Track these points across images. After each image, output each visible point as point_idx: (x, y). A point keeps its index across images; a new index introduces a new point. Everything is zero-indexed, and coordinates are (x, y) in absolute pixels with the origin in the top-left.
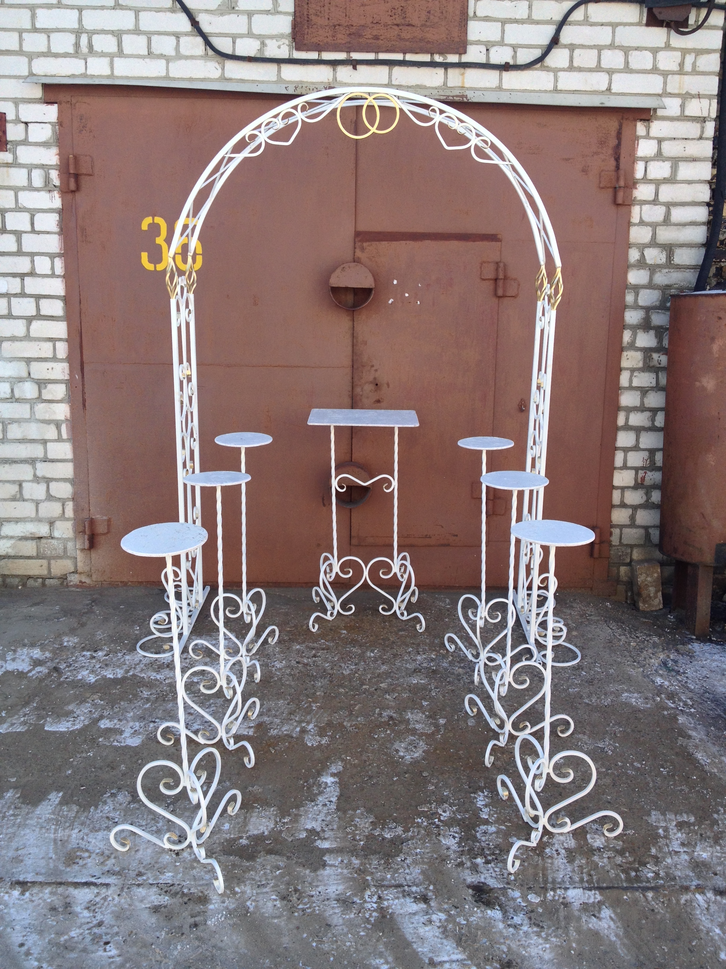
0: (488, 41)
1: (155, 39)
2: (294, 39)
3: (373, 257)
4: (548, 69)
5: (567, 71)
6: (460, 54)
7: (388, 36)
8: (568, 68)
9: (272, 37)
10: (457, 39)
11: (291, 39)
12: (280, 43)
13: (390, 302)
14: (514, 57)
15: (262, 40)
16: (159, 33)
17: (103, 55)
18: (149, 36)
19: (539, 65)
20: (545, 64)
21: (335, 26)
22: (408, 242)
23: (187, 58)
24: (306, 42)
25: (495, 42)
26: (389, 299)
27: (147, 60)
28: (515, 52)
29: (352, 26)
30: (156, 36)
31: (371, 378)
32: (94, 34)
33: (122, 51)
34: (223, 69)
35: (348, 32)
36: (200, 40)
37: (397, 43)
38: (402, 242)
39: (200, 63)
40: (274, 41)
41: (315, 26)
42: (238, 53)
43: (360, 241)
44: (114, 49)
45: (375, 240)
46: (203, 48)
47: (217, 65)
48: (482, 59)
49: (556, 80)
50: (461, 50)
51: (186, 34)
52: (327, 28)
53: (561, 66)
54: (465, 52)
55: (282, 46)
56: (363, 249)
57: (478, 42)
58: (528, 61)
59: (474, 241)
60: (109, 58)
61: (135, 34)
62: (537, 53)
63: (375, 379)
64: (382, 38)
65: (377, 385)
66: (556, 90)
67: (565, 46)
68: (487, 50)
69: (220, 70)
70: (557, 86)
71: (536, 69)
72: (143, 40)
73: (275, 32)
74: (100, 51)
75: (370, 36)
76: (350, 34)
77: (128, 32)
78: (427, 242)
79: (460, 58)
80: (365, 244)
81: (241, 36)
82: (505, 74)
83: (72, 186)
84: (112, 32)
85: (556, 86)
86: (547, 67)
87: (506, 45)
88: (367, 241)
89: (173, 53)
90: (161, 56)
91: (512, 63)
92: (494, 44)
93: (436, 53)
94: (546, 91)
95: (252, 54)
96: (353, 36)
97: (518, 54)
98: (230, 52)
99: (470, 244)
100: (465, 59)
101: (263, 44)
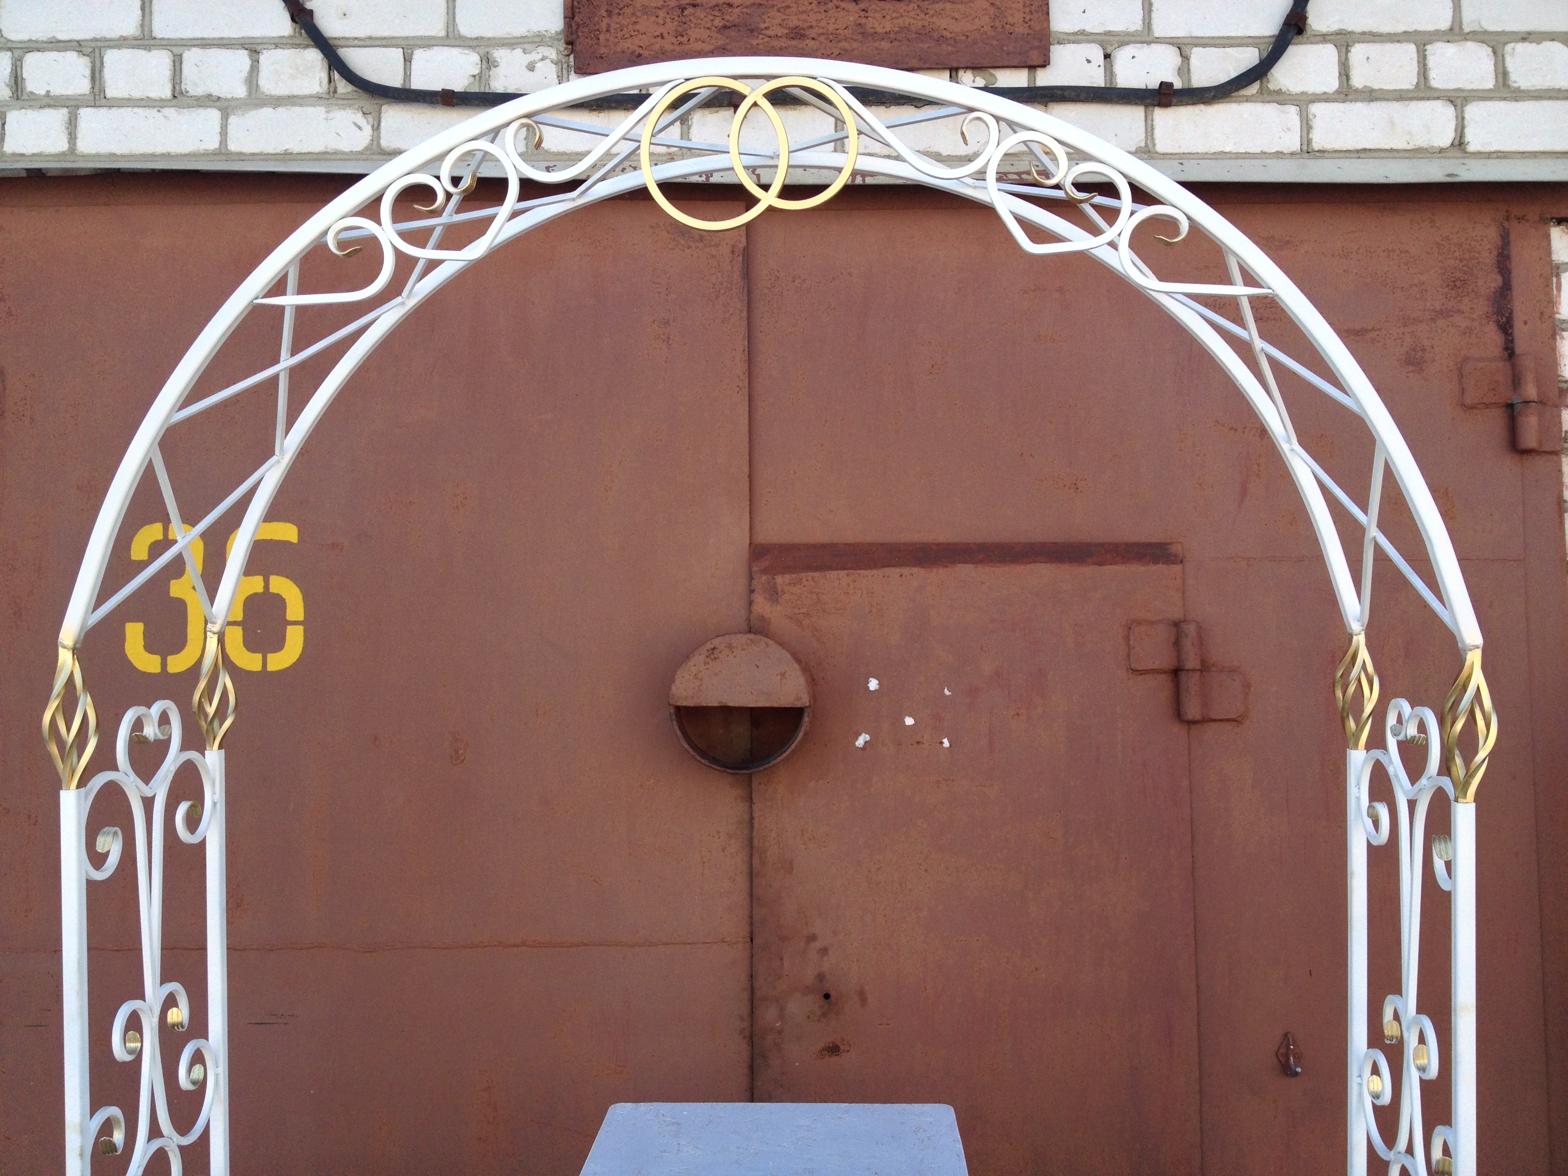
0: (1109, 33)
1: (191, 56)
2: (569, 43)
3: (807, 615)
4: (1281, 98)
5: (1335, 100)
6: (1032, 68)
7: (831, 28)
8: (1337, 92)
9: (511, 43)
10: (1020, 30)
11: (562, 46)
12: (535, 56)
13: (860, 742)
14: (1184, 69)
15: (483, 51)
16: (205, 44)
17: (50, 102)
18: (177, 50)
19: (1254, 88)
20: (1271, 86)
21: (683, 9)
22: (906, 571)
23: (277, 102)
24: (603, 50)
25: (1127, 34)
26: (857, 735)
27: (170, 112)
28: (1185, 58)
29: (730, 5)
30: (194, 49)
31: (809, 975)
32: (30, 50)
33: (102, 90)
34: (376, 128)
36: (314, 56)
38: (888, 571)
39: (318, 112)
40: (518, 51)
41: (628, 11)
42: (418, 83)
43: (765, 571)
44: (82, 86)
45: (810, 568)
46: (324, 75)
47: (359, 118)
49: (1307, 126)
50: (1034, 57)
51: (278, 43)
52: (662, 14)
53: (1319, 89)
54: (1045, 63)
55: (539, 65)
56: (774, 595)
57: (1080, 37)
58: (1223, 78)
59: (1100, 564)
60: (65, 111)
61: (138, 47)
62: (1249, 58)
63: (821, 977)
65: (827, 996)
66: (1307, 151)
67: (1324, 38)
68: (1107, 56)
69: (368, 130)
70: (1309, 142)
71: (1248, 99)
72: (161, 60)
73: (519, 31)
74: (42, 92)
77: (122, 43)
78: (965, 571)
79: (1032, 78)
80: (780, 580)
81: (428, 43)
82: (1163, 117)
84: (78, 46)
86: (1279, 92)
88: (788, 569)
89: (241, 92)
90: (208, 101)
91: (1178, 84)
92: (1124, 39)
94: (1279, 155)
95: (458, 86)
97: (1194, 62)
98: (396, 82)
99: (1088, 571)
100: (1045, 78)
101: (488, 62)
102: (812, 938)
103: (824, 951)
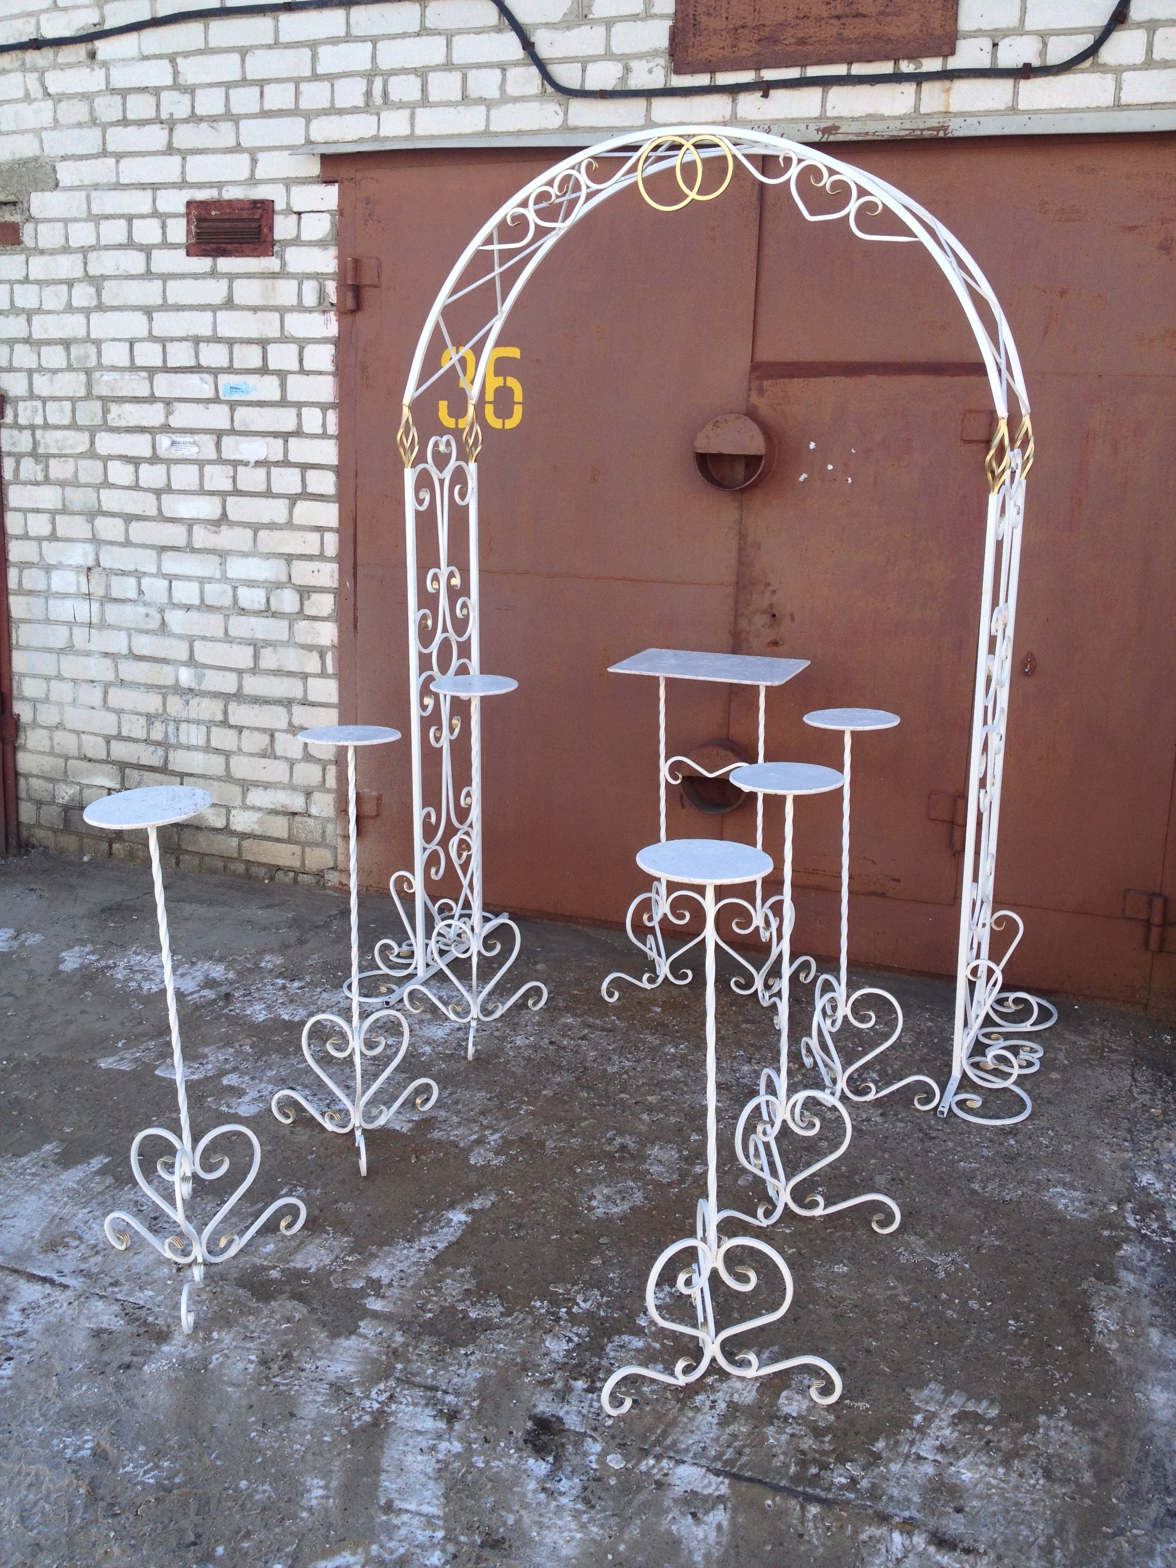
0: (996, 30)
1: (472, 74)
2: (671, 55)
3: (779, 404)
4: (1104, 69)
5: (1140, 69)
6: (946, 56)
7: (822, 37)
8: (1143, 63)
9: (640, 56)
10: (939, 32)
11: (667, 57)
12: (653, 64)
13: (802, 478)
14: (1043, 53)
15: (624, 62)
16: (478, 66)
17: (401, 105)
18: (464, 71)
19: (1088, 63)
20: (1100, 61)
21: (736, 30)
22: (837, 379)
23: (516, 100)
24: (690, 59)
25: (1008, 29)
26: (800, 475)
27: (461, 109)
28: (1045, 44)
29: (764, 26)
30: (474, 71)
31: (765, 604)
32: (391, 75)
33: (427, 98)
34: (566, 113)
35: (757, 37)
36: (534, 70)
37: (837, 47)
38: (827, 379)
39: (535, 105)
40: (644, 61)
41: (705, 33)
42: (590, 86)
43: (757, 378)
44: (417, 96)
45: (783, 376)
46: (540, 82)
47: (558, 108)
48: (984, 62)
49: (1119, 88)
50: (945, 49)
51: (516, 64)
52: (724, 33)
53: (1130, 61)
54: (953, 53)
55: (655, 70)
56: (761, 391)
57: (978, 33)
58: (1067, 57)
59: (952, 376)
60: (409, 110)
61: (445, 70)
62: (1086, 41)
63: (771, 605)
64: (811, 41)
65: (774, 616)
66: (1118, 106)
67: (1139, 25)
68: (995, 45)
69: (562, 115)
70: (1119, 99)
71: (1083, 71)
72: (457, 76)
73: (645, 48)
74: (397, 100)
75: (793, 41)
76: (760, 40)
77: (436, 68)
78: (872, 378)
79: (945, 63)
80: (766, 383)
81: (595, 59)
82: (1024, 84)
83: (350, 304)
84: (415, 71)
85: (1117, 98)
86: (1105, 65)
87: (1029, 33)
88: (770, 377)
89: (497, 95)
90: (481, 101)
91: (1036, 63)
92: (1006, 33)
93: (904, 59)
94: (1098, 109)
95: (609, 87)
96: (764, 43)
97: (1049, 47)
98: (575, 85)
99: (945, 380)
100: (953, 63)
101: (627, 69)
102: (768, 585)
103: (774, 592)
